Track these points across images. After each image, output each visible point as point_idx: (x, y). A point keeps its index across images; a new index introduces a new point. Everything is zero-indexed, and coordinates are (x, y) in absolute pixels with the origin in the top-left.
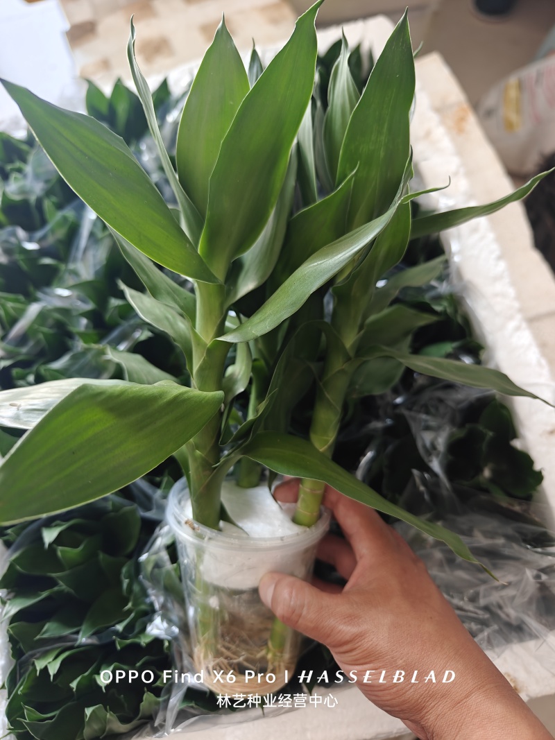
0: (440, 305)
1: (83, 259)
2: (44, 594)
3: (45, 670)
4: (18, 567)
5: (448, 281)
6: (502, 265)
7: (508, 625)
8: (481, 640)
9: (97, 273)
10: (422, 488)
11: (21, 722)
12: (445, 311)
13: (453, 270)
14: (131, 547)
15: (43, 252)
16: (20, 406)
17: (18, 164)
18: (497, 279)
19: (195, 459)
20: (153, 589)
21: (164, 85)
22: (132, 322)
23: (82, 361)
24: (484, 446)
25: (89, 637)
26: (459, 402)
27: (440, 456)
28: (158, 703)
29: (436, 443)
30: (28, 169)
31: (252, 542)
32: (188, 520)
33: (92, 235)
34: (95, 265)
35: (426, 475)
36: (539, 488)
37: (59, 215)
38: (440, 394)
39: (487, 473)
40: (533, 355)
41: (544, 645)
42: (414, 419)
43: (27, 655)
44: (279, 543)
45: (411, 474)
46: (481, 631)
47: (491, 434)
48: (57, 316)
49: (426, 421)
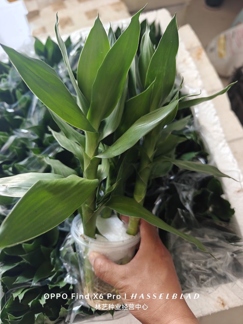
0: (190, 136)
1: (33, 116)
2: (17, 264)
3: (17, 298)
4: (5, 252)
5: (193, 126)
6: (217, 118)
7: (220, 276)
8: (208, 283)
9: (39, 122)
10: (182, 217)
11: (7, 321)
12: (192, 139)
13: (195, 120)
14: (55, 243)
15: (15, 113)
16: (7, 186)
17: (5, 74)
18: (215, 124)
19: (85, 208)
20: (66, 263)
21: (69, 39)
22: (55, 144)
23: (33, 161)
24: (209, 198)
25: (37, 283)
26: (198, 179)
27: (190, 202)
28: (67, 312)
29: (188, 197)
30: (9, 76)
31: (110, 243)
32: (82, 234)
33: (37, 106)
34: (38, 119)
35: (184, 211)
36: (233, 216)
37: (23, 97)
38: (190, 175)
39: (211, 209)
40: (231, 157)
41: (235, 285)
42: (178, 186)
43: (9, 291)
44: (121, 243)
45: (177, 210)
46: (208, 279)
47: (212, 193)
48: (22, 141)
49: (184, 187)
